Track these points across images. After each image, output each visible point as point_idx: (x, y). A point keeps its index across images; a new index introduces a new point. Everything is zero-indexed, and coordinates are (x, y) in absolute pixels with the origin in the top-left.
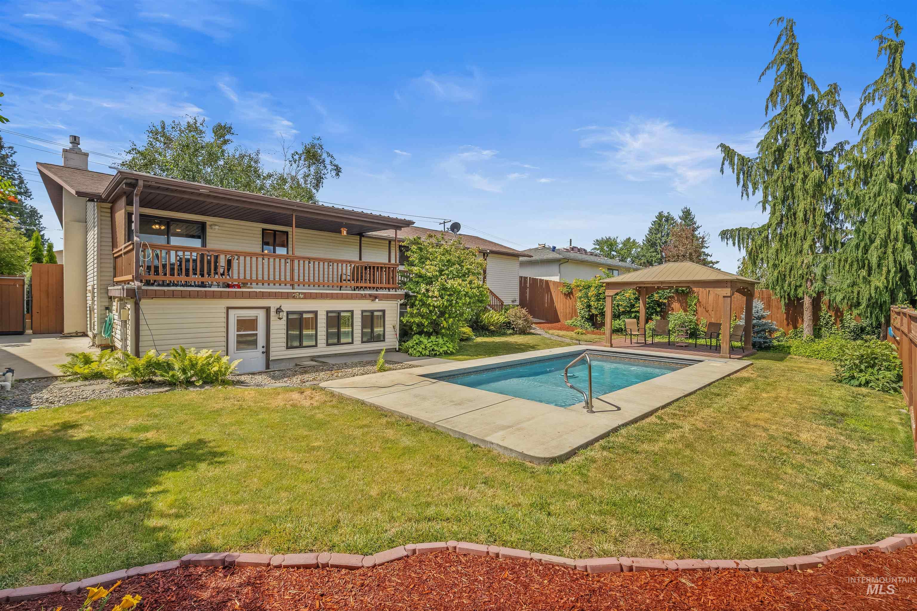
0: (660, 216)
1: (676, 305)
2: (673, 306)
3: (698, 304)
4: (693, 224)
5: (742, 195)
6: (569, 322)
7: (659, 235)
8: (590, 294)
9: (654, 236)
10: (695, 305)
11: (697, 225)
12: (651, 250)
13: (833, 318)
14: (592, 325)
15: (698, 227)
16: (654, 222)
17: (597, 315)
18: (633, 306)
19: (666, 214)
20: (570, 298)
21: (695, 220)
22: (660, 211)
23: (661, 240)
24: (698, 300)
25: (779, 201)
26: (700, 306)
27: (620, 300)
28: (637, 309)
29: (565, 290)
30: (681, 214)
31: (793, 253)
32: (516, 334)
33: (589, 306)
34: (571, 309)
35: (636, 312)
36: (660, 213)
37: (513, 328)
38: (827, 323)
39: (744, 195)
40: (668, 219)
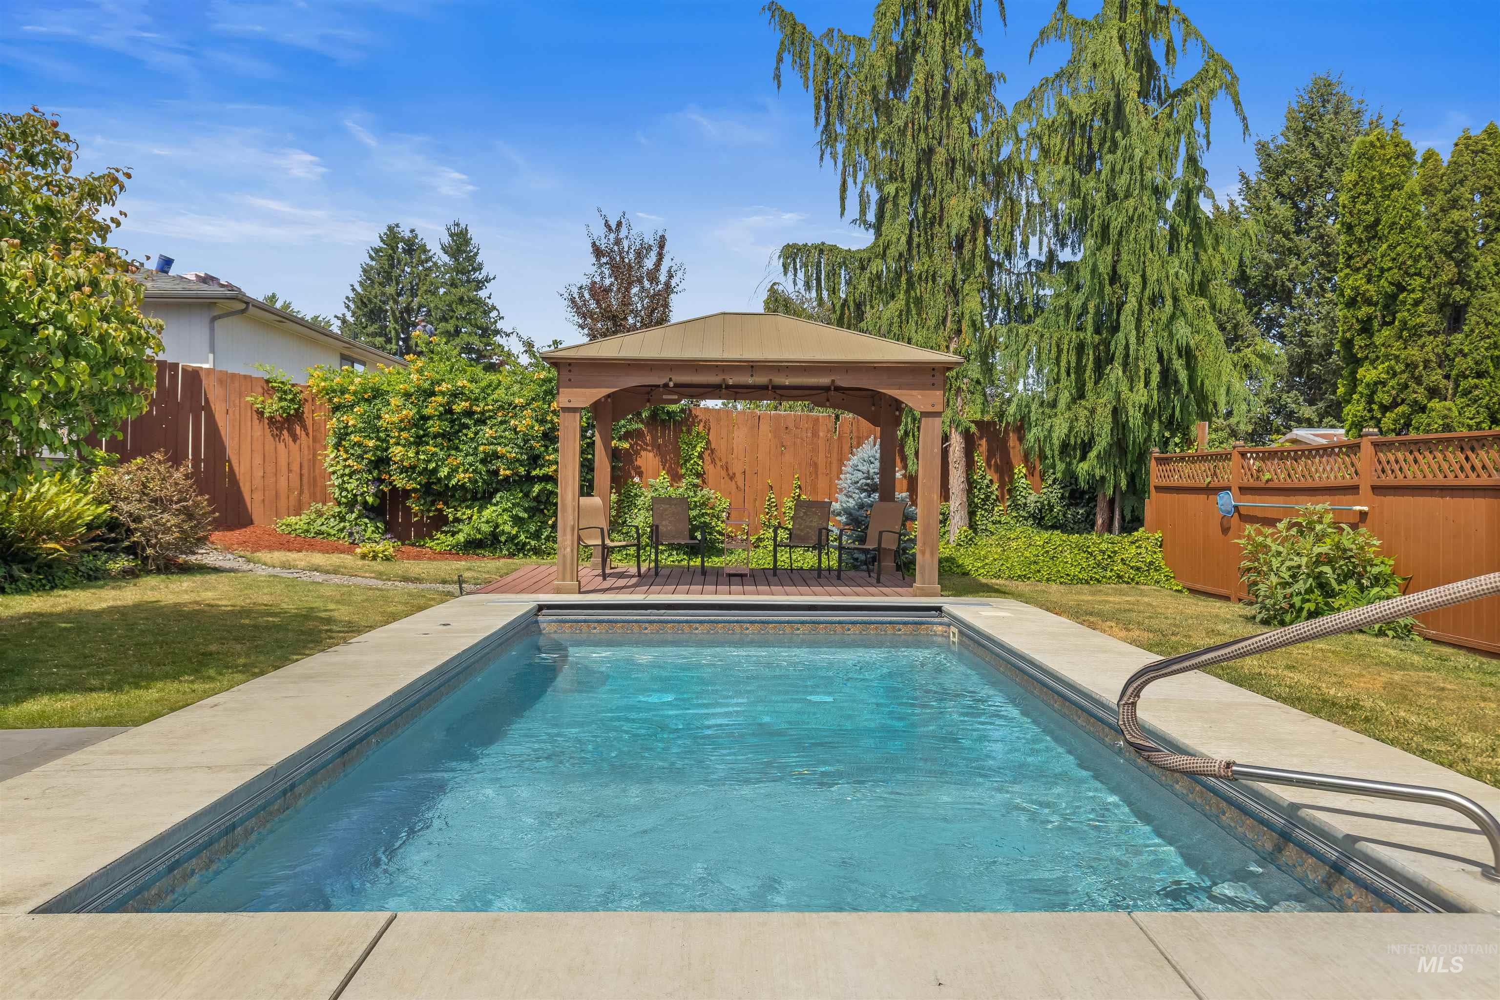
0: (392, 236)
1: (648, 459)
2: (639, 462)
3: (706, 455)
4: (475, 270)
5: (822, 158)
6: (298, 522)
7: (390, 290)
8: (388, 418)
9: (377, 289)
10: (700, 456)
11: (484, 273)
12: (371, 329)
13: (995, 486)
14: (386, 531)
15: (488, 280)
16: (377, 251)
17: (406, 493)
18: (535, 460)
19: (407, 234)
20: (295, 438)
21: (479, 259)
22: (392, 222)
23: (396, 302)
24: (708, 442)
25: (907, 186)
26: (713, 461)
27: (495, 440)
28: (549, 470)
29: (273, 406)
30: (446, 239)
31: (932, 323)
32: (149, 572)
33: (381, 462)
34: (295, 477)
35: (547, 478)
36: (390, 228)
37: (131, 550)
38: (987, 497)
39: (827, 156)
40: (413, 247)
